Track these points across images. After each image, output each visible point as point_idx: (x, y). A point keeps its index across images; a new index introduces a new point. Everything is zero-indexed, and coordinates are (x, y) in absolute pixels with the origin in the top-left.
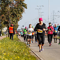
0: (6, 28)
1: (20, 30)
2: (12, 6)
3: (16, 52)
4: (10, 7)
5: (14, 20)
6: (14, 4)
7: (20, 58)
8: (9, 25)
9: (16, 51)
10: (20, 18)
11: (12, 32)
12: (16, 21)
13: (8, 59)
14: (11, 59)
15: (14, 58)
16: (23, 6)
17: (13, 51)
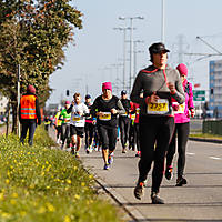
0: (4, 98)
1: (56, 106)
2: (27, 16)
3: (43, 189)
4: (21, 23)
5: (35, 69)
6: (35, 11)
7: (57, 210)
8: (16, 88)
9: (40, 186)
10: (57, 62)
11: (32, 116)
12: (43, 75)
13: (14, 214)
14: (24, 214)
15: (35, 212)
16: (66, 17)
17: (32, 186)
